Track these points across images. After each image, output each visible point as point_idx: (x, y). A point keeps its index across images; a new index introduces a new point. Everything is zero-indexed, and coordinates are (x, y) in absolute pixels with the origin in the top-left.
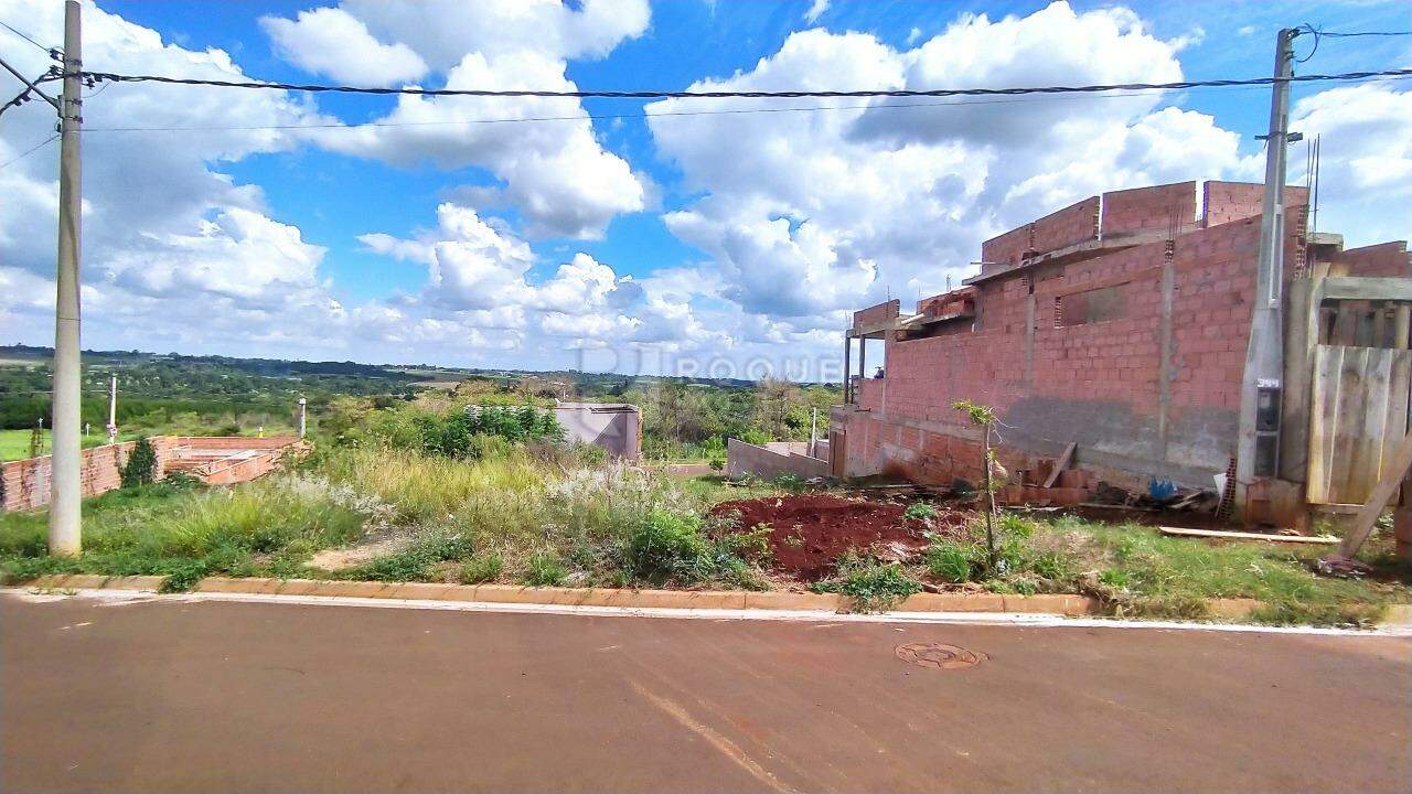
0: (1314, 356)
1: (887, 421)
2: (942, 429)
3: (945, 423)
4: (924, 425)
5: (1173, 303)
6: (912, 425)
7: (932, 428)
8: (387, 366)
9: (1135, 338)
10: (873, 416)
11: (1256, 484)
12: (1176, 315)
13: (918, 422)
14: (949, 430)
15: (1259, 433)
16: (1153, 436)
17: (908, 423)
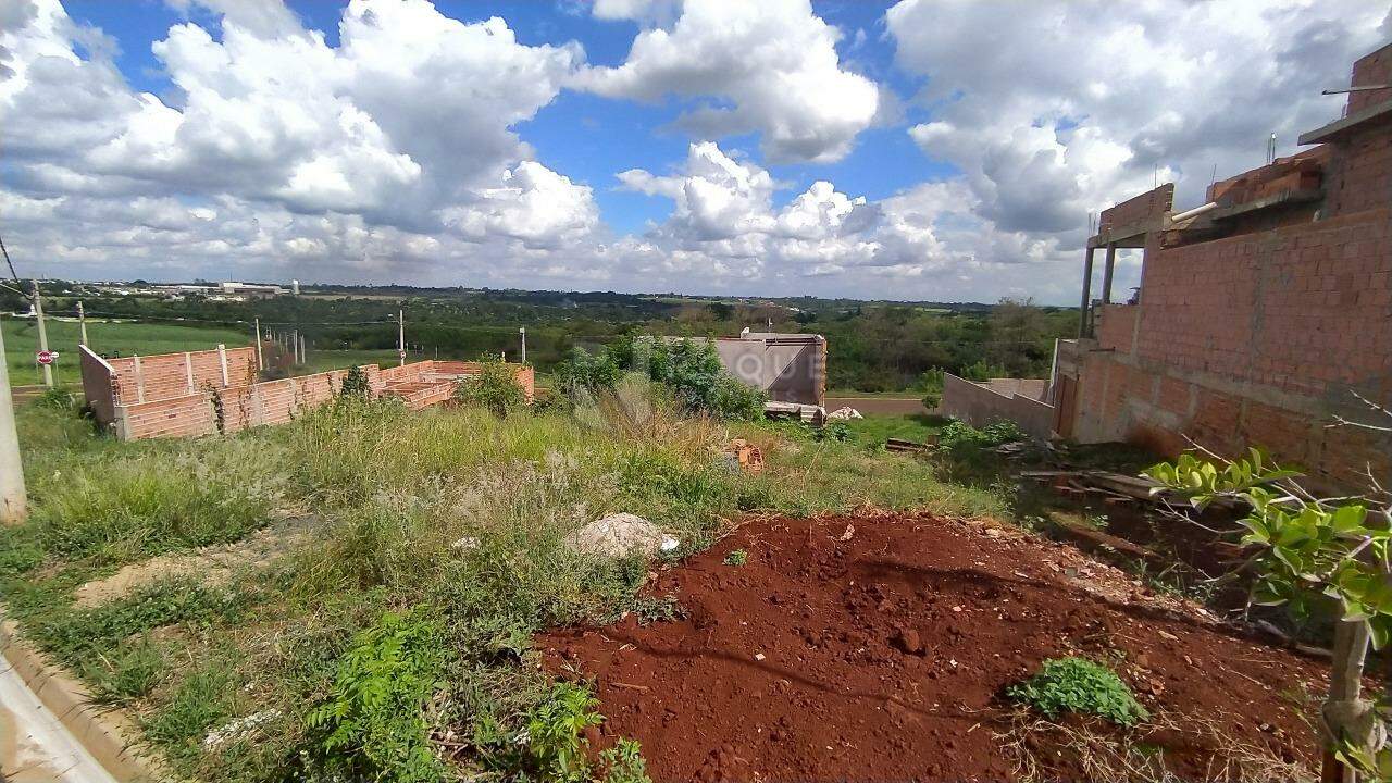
1: (1139, 367)
2: (1231, 388)
3: (1236, 378)
4: (1198, 378)
6: (1179, 375)
7: (1212, 383)
8: (641, 295)
10: (1119, 359)
13: (1190, 373)
14: (1245, 389)
17: (1172, 373)
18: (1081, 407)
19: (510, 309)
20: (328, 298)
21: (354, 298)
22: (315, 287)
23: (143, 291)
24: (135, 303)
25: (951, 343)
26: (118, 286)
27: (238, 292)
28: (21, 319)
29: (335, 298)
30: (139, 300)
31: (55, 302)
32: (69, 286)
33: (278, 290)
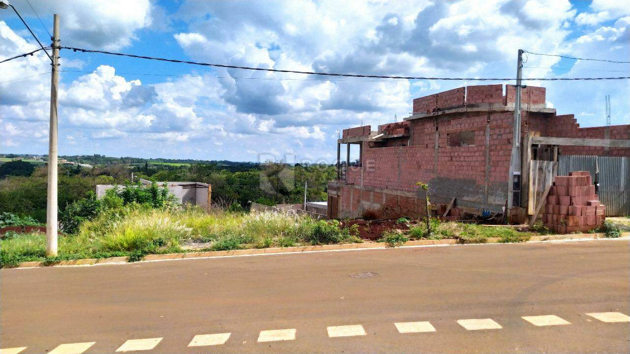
0: (529, 164)
1: (364, 189)
2: (395, 193)
3: (397, 190)
4: (385, 191)
5: (490, 141)
6: (379, 191)
7: (389, 192)
9: (477, 154)
10: (357, 187)
11: (513, 209)
12: (491, 146)
13: (382, 190)
14: (399, 193)
15: (515, 191)
16: (483, 193)
17: (376, 190)
18: (340, 208)
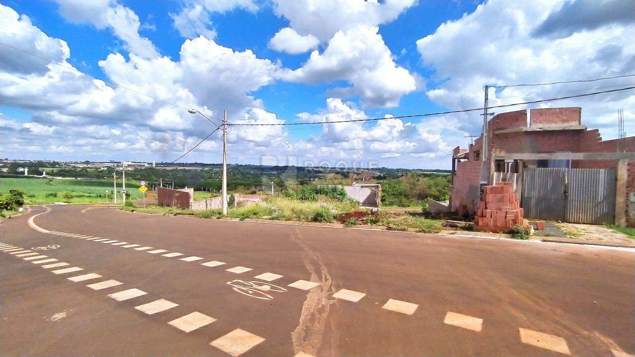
19: (248, 173)
20: (168, 168)
21: (179, 168)
22: (162, 164)
23: (89, 166)
24: (87, 171)
25: (439, 188)
26: (78, 163)
27: (129, 166)
28: (39, 178)
29: (171, 168)
30: (88, 170)
31: (53, 171)
32: (58, 163)
33: (146, 165)
